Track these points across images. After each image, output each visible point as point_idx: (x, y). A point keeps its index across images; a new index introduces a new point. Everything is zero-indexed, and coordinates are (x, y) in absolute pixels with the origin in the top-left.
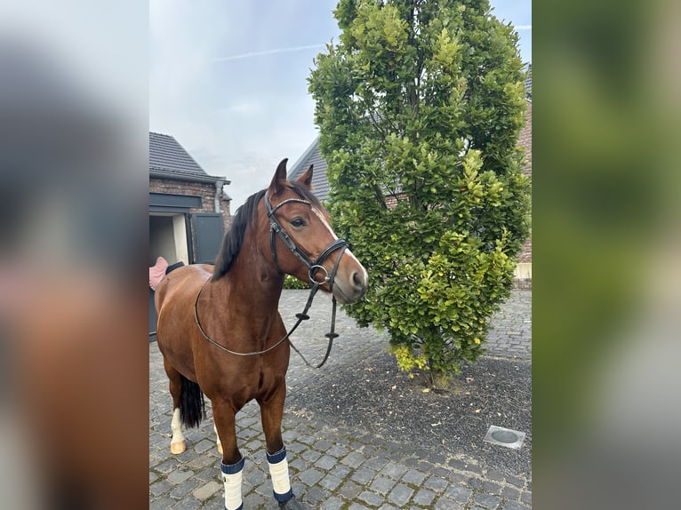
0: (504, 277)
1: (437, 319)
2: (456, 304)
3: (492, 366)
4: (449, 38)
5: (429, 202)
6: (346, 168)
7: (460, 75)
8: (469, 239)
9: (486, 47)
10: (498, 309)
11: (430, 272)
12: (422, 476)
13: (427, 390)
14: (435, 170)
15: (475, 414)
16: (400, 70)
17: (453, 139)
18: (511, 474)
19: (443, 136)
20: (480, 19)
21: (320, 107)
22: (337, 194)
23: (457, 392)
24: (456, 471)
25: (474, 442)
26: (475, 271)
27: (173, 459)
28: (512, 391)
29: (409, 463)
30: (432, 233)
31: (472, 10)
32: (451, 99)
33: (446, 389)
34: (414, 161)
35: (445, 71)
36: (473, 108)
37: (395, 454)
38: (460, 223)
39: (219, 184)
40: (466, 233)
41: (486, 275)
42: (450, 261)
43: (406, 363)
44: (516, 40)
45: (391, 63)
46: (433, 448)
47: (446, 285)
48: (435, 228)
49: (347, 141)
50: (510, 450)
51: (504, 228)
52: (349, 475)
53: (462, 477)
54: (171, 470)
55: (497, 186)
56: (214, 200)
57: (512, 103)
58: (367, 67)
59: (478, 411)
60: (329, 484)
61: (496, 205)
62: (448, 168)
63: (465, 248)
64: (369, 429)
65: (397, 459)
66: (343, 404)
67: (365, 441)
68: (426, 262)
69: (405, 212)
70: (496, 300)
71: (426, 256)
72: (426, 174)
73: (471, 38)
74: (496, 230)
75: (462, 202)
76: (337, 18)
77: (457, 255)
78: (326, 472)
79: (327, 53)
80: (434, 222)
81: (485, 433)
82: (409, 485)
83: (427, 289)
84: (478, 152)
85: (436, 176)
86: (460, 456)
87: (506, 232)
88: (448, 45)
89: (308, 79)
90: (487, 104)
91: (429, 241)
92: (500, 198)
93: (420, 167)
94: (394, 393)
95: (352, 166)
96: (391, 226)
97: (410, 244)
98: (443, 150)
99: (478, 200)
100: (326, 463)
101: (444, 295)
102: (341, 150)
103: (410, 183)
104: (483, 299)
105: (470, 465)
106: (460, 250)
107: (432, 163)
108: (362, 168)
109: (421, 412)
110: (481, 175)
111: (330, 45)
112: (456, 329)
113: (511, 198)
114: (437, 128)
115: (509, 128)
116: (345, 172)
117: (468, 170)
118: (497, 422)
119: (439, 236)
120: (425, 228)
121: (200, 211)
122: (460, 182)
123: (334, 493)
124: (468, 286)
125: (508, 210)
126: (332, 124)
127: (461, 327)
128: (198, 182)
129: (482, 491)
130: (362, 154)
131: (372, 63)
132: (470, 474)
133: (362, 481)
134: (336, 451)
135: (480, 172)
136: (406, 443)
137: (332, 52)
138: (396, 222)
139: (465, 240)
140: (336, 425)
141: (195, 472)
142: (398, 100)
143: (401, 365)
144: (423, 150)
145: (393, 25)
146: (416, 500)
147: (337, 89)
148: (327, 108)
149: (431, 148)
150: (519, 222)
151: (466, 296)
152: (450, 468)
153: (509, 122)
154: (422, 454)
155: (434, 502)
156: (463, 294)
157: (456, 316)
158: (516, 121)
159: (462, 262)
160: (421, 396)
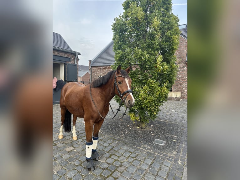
0: (165, 95)
1: (143, 106)
2: (149, 101)
3: (160, 123)
4: (157, 20)
5: (145, 70)
6: (121, 56)
7: (159, 32)
8: (156, 82)
9: (168, 23)
10: (162, 105)
11: (143, 91)
12: (134, 150)
13: (138, 127)
14: (148, 60)
15: (152, 135)
16: (141, 28)
17: (155, 51)
18: (160, 152)
19: (152, 50)
20: (168, 13)
21: (115, 35)
22: (117, 64)
23: (148, 129)
24: (144, 149)
25: (150, 143)
26: (156, 92)
27: (59, 140)
28: (164, 130)
29: (130, 147)
30: (145, 79)
31: (166, 10)
32: (155, 39)
33: (144, 128)
34: (142, 57)
35: (155, 30)
36: (162, 42)
37: (126, 144)
38: (154, 77)
39: (77, 54)
40: (155, 80)
41: (160, 94)
42: (149, 88)
43: (133, 118)
44: (179, 21)
45: (138, 25)
46: (138, 143)
47: (147, 95)
48: (146, 78)
49: (122, 47)
50: (160, 146)
51: (167, 80)
52: (112, 148)
53: (145, 151)
54: (58, 143)
55: (166, 67)
56: (74, 60)
57: (174, 42)
58: (131, 25)
59: (153, 135)
60: (106, 150)
61: (165, 73)
62: (152, 60)
63: (154, 85)
64: (120, 137)
65: (127, 145)
66: (112, 129)
67: (118, 140)
68: (142, 88)
69: (138, 72)
70: (162, 102)
71: (142, 86)
72: (145, 61)
73: (164, 20)
74: (164, 80)
75: (155, 71)
76: (124, 6)
77: (152, 87)
78: (106, 147)
79: (119, 18)
80: (146, 76)
81: (154, 141)
82: (130, 152)
83: (142, 96)
84: (162, 56)
85: (148, 62)
86: (145, 146)
87: (167, 81)
88: (156, 22)
89: (112, 26)
90: (166, 41)
91: (144, 82)
92: (167, 71)
93: (144, 59)
94: (128, 127)
95: (123, 56)
96: (133, 76)
97: (138, 82)
98: (151, 54)
99: (160, 71)
100: (106, 145)
101: (147, 98)
102: (120, 50)
103: (140, 63)
104: (158, 101)
105: (148, 148)
106: (153, 85)
107: (147, 58)
108: (126, 57)
109: (136, 133)
110: (162, 63)
111: (120, 16)
112: (149, 109)
113: (170, 71)
114: (150, 47)
115: (172, 49)
116: (121, 57)
117: (158, 61)
118: (158, 138)
119: (147, 81)
120: (143, 78)
121: (70, 63)
122: (155, 65)
123: (108, 152)
124: (154, 96)
125: (169, 75)
126: (118, 41)
127: (151, 109)
128: (70, 53)
129: (150, 155)
130: (126, 52)
131: (133, 24)
132: (148, 151)
133: (116, 150)
134: (109, 142)
135: (162, 62)
136: (130, 141)
137: (120, 18)
138: (135, 75)
139: (155, 83)
140: (110, 135)
141: (66, 144)
142: (139, 37)
143: (131, 119)
144: (145, 54)
145: (140, 13)
146: (131, 156)
147: (121, 30)
148: (117, 36)
149: (148, 53)
150: (172, 79)
151: (153, 99)
152: (142, 149)
153: (172, 47)
154: (134, 144)
155: (136, 157)
156: (152, 99)
157: (149, 105)
158: (175, 47)
159: (153, 89)
160: (136, 129)
